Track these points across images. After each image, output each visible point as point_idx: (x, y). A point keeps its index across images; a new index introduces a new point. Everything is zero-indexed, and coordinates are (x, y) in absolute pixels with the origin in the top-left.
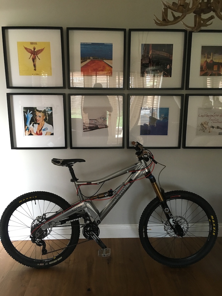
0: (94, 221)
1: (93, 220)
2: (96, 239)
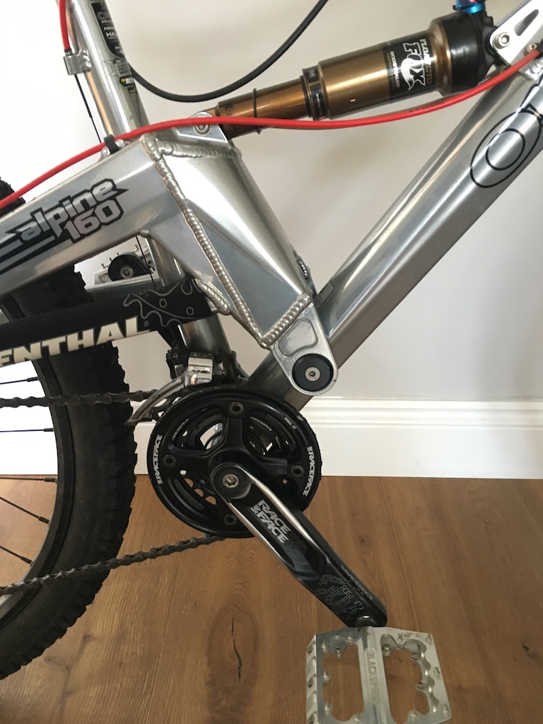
0: (268, 366)
1: (249, 358)
2: (281, 538)
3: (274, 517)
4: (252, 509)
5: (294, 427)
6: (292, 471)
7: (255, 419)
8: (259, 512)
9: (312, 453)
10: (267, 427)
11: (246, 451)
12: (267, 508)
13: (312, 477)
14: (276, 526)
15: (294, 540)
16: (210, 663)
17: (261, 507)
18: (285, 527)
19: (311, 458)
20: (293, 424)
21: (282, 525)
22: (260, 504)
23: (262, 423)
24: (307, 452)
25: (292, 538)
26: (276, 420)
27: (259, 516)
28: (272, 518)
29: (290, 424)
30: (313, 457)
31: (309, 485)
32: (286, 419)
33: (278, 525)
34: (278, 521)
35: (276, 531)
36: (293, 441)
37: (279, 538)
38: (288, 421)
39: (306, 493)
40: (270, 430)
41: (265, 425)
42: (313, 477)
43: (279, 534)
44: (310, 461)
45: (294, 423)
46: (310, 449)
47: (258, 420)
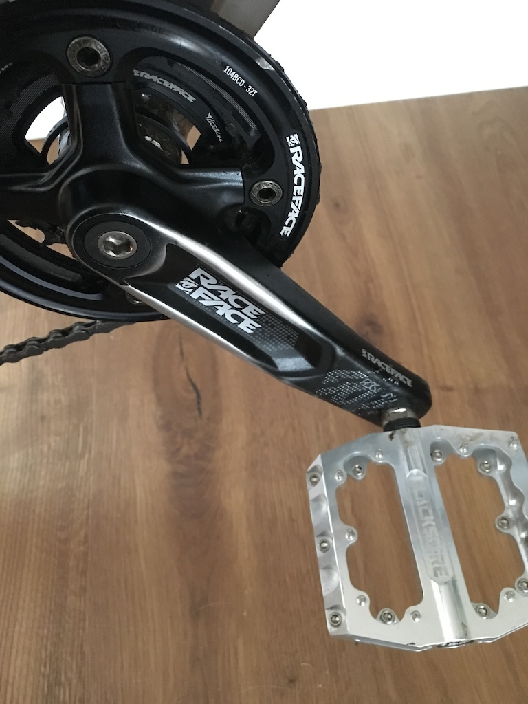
3: (228, 294)
4: (178, 286)
5: (252, 91)
6: (255, 193)
7: (148, 76)
8: (194, 289)
9: (299, 149)
10: (182, 93)
11: (139, 165)
12: (210, 282)
13: (299, 200)
14: (233, 308)
15: (272, 326)
16: (160, 400)
17: (197, 280)
18: (251, 309)
19: (297, 159)
20: (247, 84)
21: (245, 306)
22: (194, 275)
23: (166, 83)
24: (286, 148)
25: (267, 323)
26: (202, 77)
27: (195, 295)
28: (223, 296)
29: (241, 83)
30: (301, 159)
31: (293, 216)
32: (228, 71)
33: (237, 306)
34: (237, 301)
35: (234, 316)
36: (251, 124)
37: (242, 326)
38: (235, 77)
39: (287, 231)
40: (191, 99)
41: (177, 88)
42: (301, 198)
43: (241, 320)
44: (295, 167)
45: (250, 79)
46: (294, 139)
47: (155, 78)
